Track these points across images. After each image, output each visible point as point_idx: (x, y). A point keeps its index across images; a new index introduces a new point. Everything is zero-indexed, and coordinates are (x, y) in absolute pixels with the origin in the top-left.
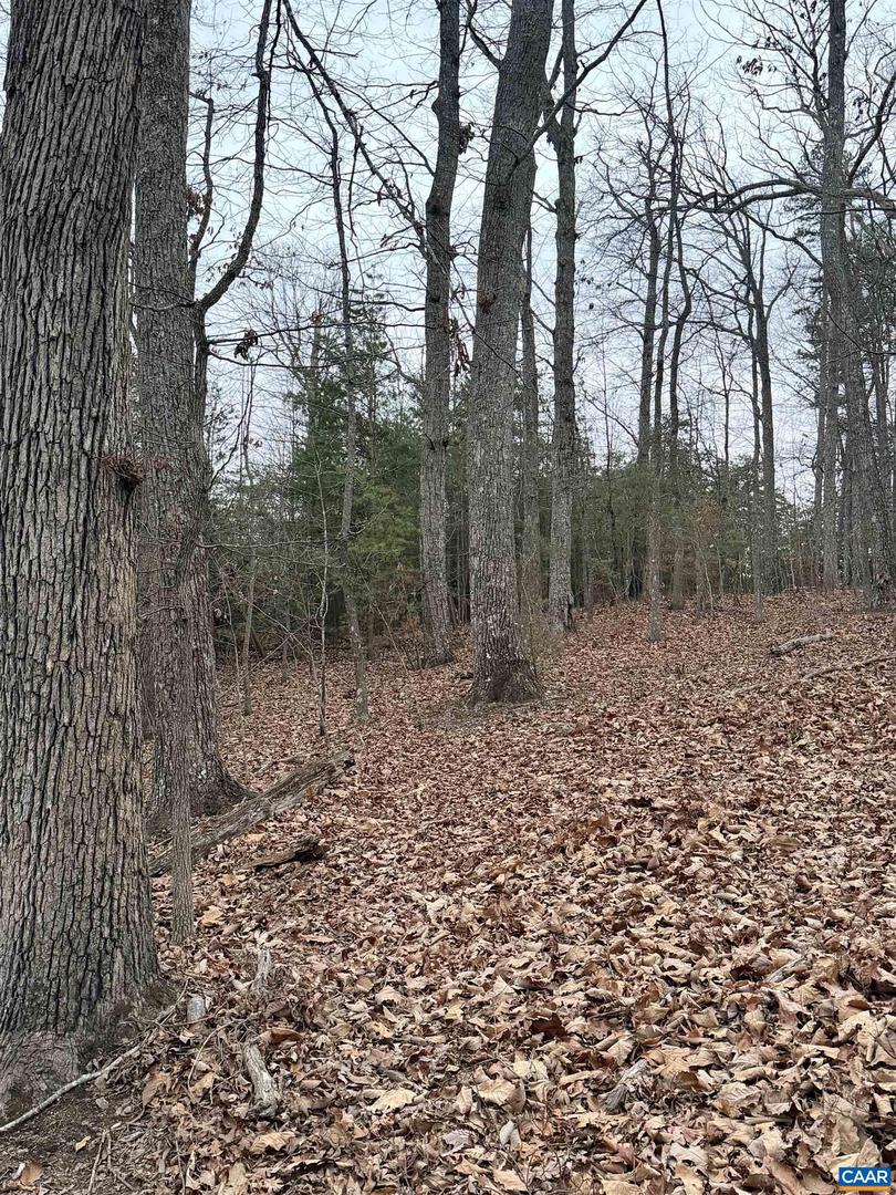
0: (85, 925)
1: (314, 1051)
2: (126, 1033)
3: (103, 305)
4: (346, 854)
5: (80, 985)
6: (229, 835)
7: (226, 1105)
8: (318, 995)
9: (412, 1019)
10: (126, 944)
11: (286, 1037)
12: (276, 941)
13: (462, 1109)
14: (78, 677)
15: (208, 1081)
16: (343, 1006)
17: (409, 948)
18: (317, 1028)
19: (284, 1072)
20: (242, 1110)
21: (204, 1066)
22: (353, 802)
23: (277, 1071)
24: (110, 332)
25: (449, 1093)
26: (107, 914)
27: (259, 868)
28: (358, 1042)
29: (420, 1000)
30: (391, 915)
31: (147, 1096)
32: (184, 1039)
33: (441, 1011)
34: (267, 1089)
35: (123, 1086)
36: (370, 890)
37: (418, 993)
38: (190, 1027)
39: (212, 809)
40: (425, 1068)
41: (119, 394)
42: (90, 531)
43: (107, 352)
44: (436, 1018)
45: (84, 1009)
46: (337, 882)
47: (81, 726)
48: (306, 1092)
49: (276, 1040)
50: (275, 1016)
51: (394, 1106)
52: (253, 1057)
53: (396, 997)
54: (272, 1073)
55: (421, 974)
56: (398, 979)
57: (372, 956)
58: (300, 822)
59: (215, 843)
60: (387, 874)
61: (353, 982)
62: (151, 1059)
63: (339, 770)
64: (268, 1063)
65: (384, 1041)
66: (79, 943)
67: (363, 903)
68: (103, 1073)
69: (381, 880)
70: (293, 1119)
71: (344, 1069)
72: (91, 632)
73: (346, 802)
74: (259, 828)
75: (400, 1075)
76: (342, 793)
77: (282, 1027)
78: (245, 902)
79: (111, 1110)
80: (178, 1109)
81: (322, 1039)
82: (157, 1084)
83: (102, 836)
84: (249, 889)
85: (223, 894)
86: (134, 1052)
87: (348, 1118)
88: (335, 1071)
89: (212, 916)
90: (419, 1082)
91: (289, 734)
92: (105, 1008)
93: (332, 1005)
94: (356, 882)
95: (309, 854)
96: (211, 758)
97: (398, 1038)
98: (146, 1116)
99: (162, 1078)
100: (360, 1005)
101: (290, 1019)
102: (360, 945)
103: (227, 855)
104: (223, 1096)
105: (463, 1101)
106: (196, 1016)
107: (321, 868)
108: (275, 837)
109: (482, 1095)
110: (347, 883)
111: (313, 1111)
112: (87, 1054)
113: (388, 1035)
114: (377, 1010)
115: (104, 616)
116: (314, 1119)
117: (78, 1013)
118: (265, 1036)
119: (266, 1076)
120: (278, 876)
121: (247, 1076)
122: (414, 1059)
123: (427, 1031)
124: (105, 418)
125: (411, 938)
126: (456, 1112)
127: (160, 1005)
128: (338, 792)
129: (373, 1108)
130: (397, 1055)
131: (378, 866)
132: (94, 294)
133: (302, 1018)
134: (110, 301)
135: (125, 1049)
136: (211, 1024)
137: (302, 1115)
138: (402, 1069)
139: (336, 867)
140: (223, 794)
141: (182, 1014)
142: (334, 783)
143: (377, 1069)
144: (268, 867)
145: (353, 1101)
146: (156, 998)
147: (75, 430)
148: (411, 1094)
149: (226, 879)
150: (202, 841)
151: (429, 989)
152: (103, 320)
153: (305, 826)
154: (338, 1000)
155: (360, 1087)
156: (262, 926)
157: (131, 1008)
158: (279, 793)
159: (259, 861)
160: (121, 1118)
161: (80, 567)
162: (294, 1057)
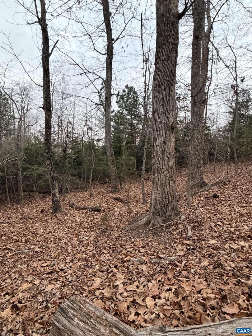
0: (164, 201)
1: (201, 230)
2: (170, 219)
3: (169, 98)
4: (223, 197)
5: (163, 210)
6: (202, 191)
7: (182, 234)
8: (205, 220)
9: (223, 229)
10: (171, 205)
11: (196, 226)
12: (204, 210)
13: (226, 247)
14: (164, 161)
15: (180, 230)
16: (209, 223)
17: (228, 216)
18: (203, 226)
19: (194, 232)
20: (184, 236)
21: (181, 227)
22: (228, 188)
23: (193, 231)
24: (170, 102)
25: (225, 244)
26: (168, 200)
27: (206, 198)
28: (210, 230)
29: (226, 226)
30: (228, 210)
31: (171, 229)
32: (178, 222)
33: (230, 229)
34: (190, 234)
35: (168, 227)
36: (226, 205)
37: (226, 224)
38: (180, 220)
39: (201, 187)
40: (222, 238)
41: (172, 113)
42: (166, 137)
43: (170, 106)
44: (228, 230)
45: (164, 214)
46: (220, 202)
47: (164, 169)
48: (197, 236)
49: (194, 226)
50: (196, 222)
51: (212, 243)
52: (189, 228)
53: (221, 224)
54: (192, 231)
55: (229, 221)
56: (223, 221)
57: (220, 216)
58: (216, 190)
59: (199, 192)
60: (230, 202)
61: (213, 220)
62: (173, 224)
63: (227, 182)
64: (192, 229)
65: (215, 231)
66: (164, 203)
67: (223, 206)
68: (165, 225)
69: (229, 203)
70: (193, 240)
71: (205, 234)
72: (166, 154)
73: (227, 188)
74: (208, 191)
75: (216, 238)
76: (226, 187)
77: (196, 224)
78: (201, 203)
79: (165, 230)
80: (175, 233)
81: (203, 228)
82: (172, 228)
83: (167, 187)
84: (203, 201)
85: (198, 201)
86: (171, 222)
87: (203, 243)
88: (203, 234)
89: (195, 204)
90: (220, 240)
91: (221, 175)
92: (167, 214)
93: (208, 223)
94: (223, 203)
95: (215, 196)
96: (201, 178)
97: (218, 231)
98: (170, 233)
99: (174, 227)
100: (213, 224)
101: (198, 223)
102: (219, 214)
103: (201, 195)
104: (182, 233)
105: (227, 246)
106: (182, 219)
107: (217, 199)
108: (211, 193)
109: (231, 246)
110: (221, 202)
111: (197, 240)
112: (164, 221)
113: (217, 230)
114: (216, 226)
115: (168, 151)
116: (196, 241)
117: (163, 215)
118: (192, 225)
119: (190, 232)
120: (209, 199)
121: (187, 230)
122: (220, 236)
123: (225, 232)
124: (169, 117)
125: (230, 214)
126: (225, 248)
127: (177, 216)
128: (226, 186)
129: (208, 242)
130: (217, 234)
131: (229, 200)
132: (168, 96)
133: (201, 224)
134: (170, 97)
135: (170, 221)
136: (184, 221)
137: (195, 240)
138: (217, 237)
139: (220, 199)
140: (203, 184)
141: (180, 218)
142: (225, 184)
143: (212, 236)
144: (208, 198)
145: (205, 240)
146: (176, 215)
147: (164, 120)
148: (217, 242)
149: (199, 198)
150: (197, 191)
151: (229, 224)
152: (169, 101)
153: (217, 191)
154: (209, 222)
155: (207, 238)
156: (202, 207)
157: (171, 215)
158: (213, 185)
159: (206, 196)
160: (166, 232)
161: (164, 143)
162: (196, 230)
